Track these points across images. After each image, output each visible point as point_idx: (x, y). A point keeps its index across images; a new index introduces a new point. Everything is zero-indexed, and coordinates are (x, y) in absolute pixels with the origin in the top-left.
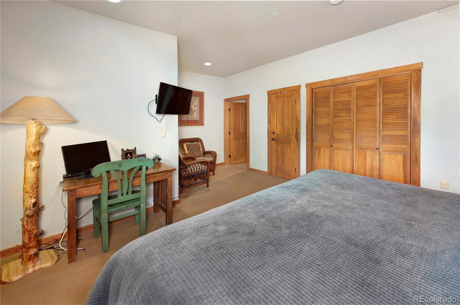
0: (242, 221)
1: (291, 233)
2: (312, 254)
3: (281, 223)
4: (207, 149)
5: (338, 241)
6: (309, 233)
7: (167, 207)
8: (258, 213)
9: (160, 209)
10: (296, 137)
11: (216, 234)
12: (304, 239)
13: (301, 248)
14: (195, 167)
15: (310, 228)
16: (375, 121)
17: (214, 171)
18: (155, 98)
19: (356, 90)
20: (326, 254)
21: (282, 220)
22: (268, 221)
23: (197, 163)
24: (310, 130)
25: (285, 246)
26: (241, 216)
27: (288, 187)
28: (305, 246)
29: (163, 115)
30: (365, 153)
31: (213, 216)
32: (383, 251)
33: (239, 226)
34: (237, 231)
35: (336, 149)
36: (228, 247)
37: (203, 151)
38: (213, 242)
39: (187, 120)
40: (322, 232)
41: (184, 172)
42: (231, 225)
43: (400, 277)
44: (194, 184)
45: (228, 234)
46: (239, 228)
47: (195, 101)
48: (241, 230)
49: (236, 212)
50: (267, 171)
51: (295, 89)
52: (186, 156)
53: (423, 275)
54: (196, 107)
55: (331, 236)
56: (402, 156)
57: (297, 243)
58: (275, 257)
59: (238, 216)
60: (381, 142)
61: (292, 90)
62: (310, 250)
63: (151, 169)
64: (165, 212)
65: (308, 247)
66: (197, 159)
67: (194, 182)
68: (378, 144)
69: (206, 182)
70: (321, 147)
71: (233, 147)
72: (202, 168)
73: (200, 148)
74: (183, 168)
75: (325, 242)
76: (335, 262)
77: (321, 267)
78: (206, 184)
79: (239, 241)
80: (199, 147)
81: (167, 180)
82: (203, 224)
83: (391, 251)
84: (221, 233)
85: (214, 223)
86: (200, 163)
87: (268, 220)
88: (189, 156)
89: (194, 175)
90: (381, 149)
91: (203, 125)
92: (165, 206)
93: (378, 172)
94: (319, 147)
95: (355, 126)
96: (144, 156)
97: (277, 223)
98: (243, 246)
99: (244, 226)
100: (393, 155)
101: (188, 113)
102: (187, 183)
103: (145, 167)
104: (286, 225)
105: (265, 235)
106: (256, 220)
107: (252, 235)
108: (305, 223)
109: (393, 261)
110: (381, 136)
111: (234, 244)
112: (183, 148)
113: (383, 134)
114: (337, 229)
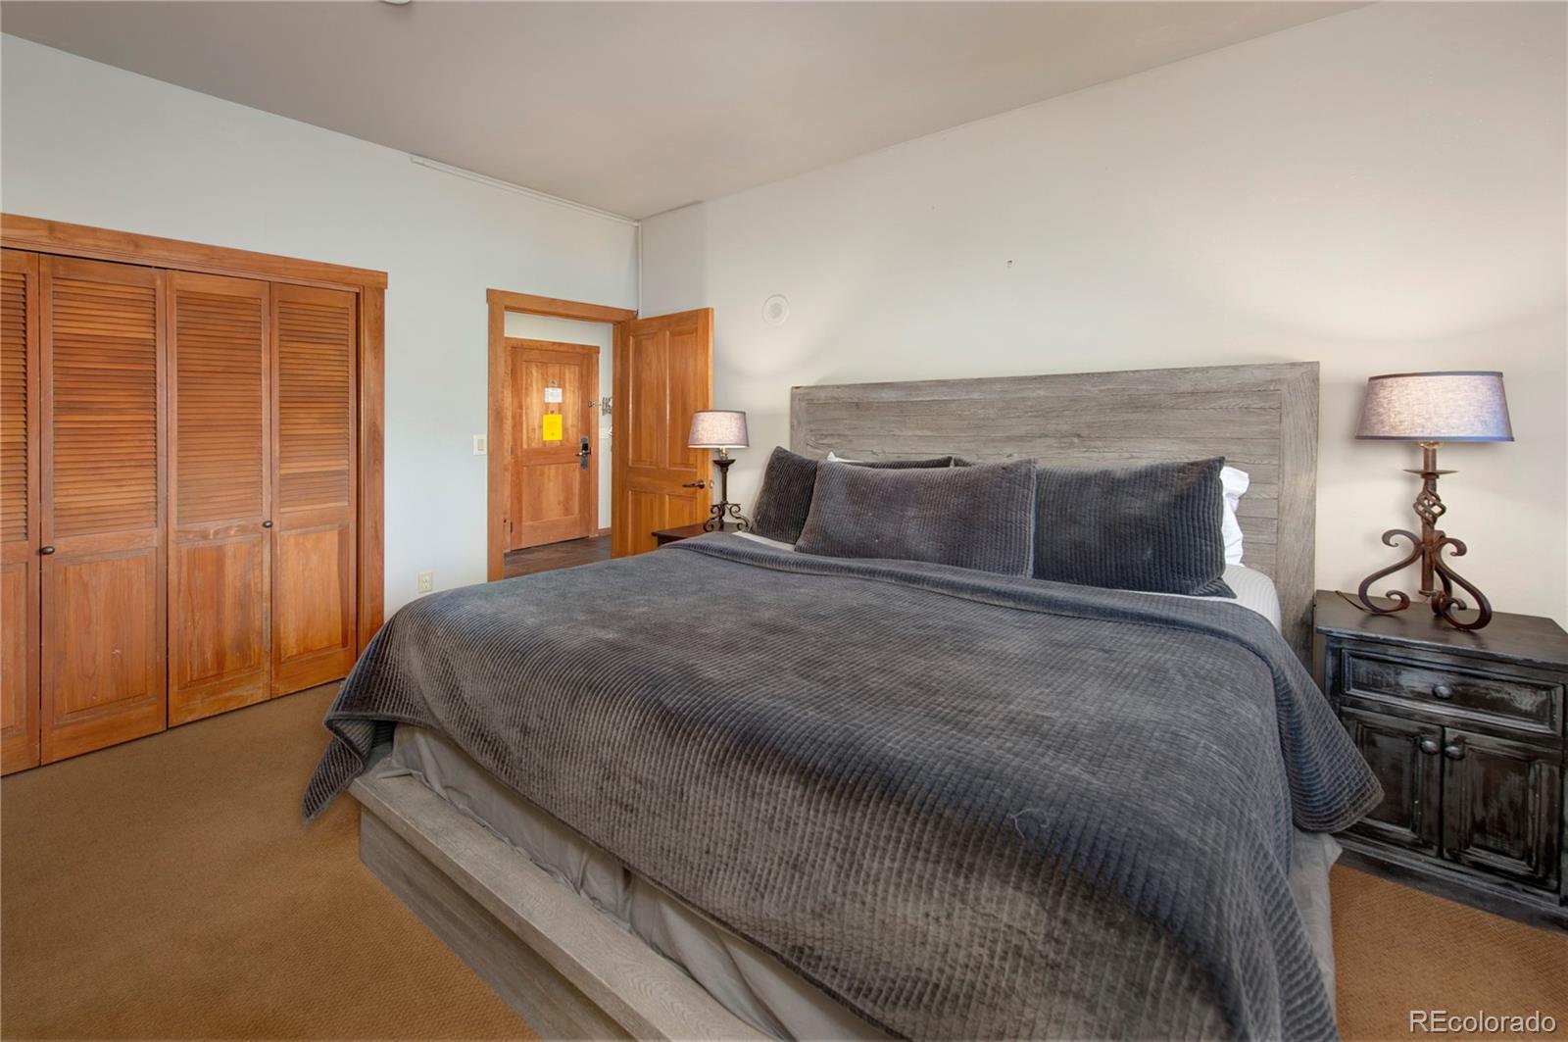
16: (255, 428)
19: (179, 303)
35: (76, 560)
56: (335, 533)
60: (277, 500)
68: (267, 509)
93: (266, 605)
100: (312, 536)
110: (276, 481)
113: (283, 472)
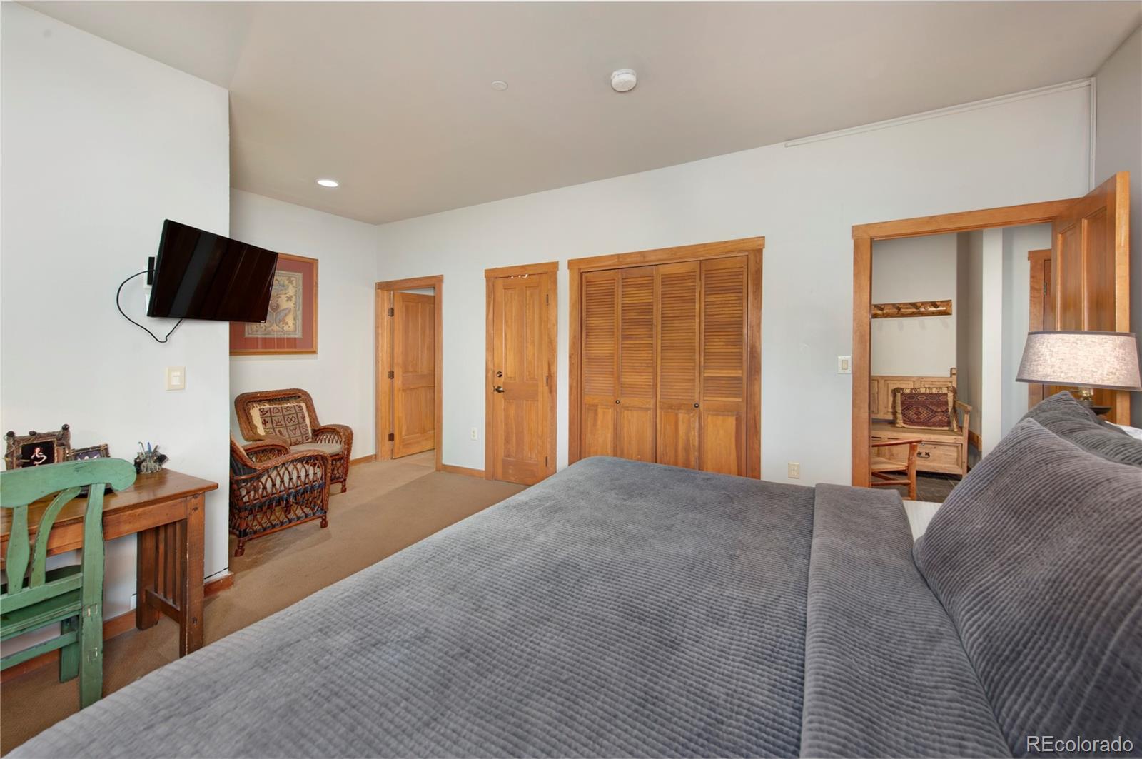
0: (400, 610)
1: (516, 617)
2: (555, 658)
3: (496, 598)
4: (324, 421)
5: (611, 615)
6: (554, 610)
7: (183, 606)
8: (445, 579)
9: (162, 616)
10: (547, 383)
11: (322, 661)
12: (541, 625)
13: (534, 649)
14: (287, 474)
15: (556, 597)
16: (693, 347)
17: (345, 480)
18: (146, 268)
19: (662, 282)
20: (583, 651)
21: (498, 589)
22: (466, 598)
23: (292, 462)
24: (576, 366)
25: (499, 653)
26: (400, 595)
27: (519, 507)
28: (542, 644)
29: (175, 322)
30: (677, 415)
31: (319, 611)
32: (685, 621)
33: (390, 625)
34: (384, 640)
35: (626, 408)
36: (352, 689)
37: (312, 425)
38: (312, 684)
39: (265, 339)
40: (580, 601)
41: (248, 493)
42: (370, 626)
43: (709, 669)
44: (282, 524)
45: (358, 653)
46: (390, 631)
47: (291, 282)
48: (394, 633)
49: (387, 587)
50: (484, 469)
51: (546, 271)
52: (259, 443)
53: (744, 654)
54: (293, 299)
55: (597, 609)
56: (734, 418)
57: (525, 639)
58: (473, 687)
59: (391, 598)
60: (702, 392)
61: (540, 272)
62: (551, 650)
63: (125, 492)
64: (178, 622)
65: (548, 643)
66: (294, 449)
67: (282, 517)
68: (697, 396)
69: (318, 514)
70: (597, 406)
71: (399, 411)
72: (307, 475)
73: (303, 417)
74: (244, 481)
75: (585, 624)
76: (598, 666)
77: (570, 685)
78: (320, 520)
79: (386, 664)
80: (300, 415)
81: (184, 522)
82: (287, 639)
83: (698, 617)
84: (339, 655)
85: (321, 630)
86: (301, 460)
87: (466, 596)
88: (267, 442)
89: (281, 498)
90: (701, 405)
91: (315, 352)
92: (178, 603)
93: (697, 454)
94: (593, 405)
95: (659, 359)
96: (102, 451)
97: (485, 599)
98: (394, 677)
99: (404, 622)
100: (721, 418)
101: (265, 319)
102: (260, 524)
103: (103, 487)
104: (507, 600)
105: (454, 636)
106: (437, 602)
107: (422, 642)
108: (548, 586)
109: (700, 638)
110: (702, 380)
111: (369, 678)
112: (248, 418)
113: (706, 375)
114: (609, 589)
